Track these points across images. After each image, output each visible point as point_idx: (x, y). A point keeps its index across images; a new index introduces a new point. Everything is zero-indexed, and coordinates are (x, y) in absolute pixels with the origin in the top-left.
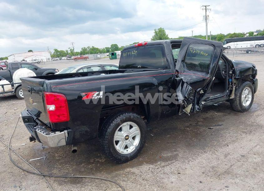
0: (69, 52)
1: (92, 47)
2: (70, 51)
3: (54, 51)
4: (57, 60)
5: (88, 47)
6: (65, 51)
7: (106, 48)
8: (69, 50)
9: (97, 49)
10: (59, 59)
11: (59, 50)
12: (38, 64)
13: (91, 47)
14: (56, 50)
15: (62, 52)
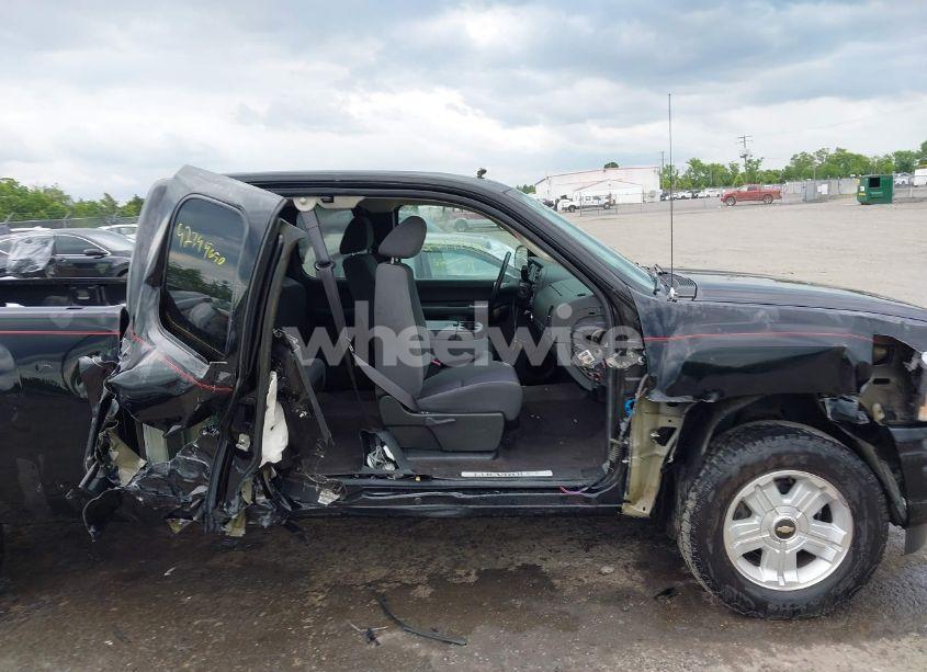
0: (742, 170)
1: (838, 149)
2: (746, 166)
3: (688, 166)
4: (683, 198)
5: (820, 153)
6: (727, 167)
7: (898, 154)
8: (742, 162)
9: (858, 157)
10: (690, 195)
11: (706, 162)
12: (607, 211)
13: (832, 152)
14: (695, 164)
15: (714, 169)
